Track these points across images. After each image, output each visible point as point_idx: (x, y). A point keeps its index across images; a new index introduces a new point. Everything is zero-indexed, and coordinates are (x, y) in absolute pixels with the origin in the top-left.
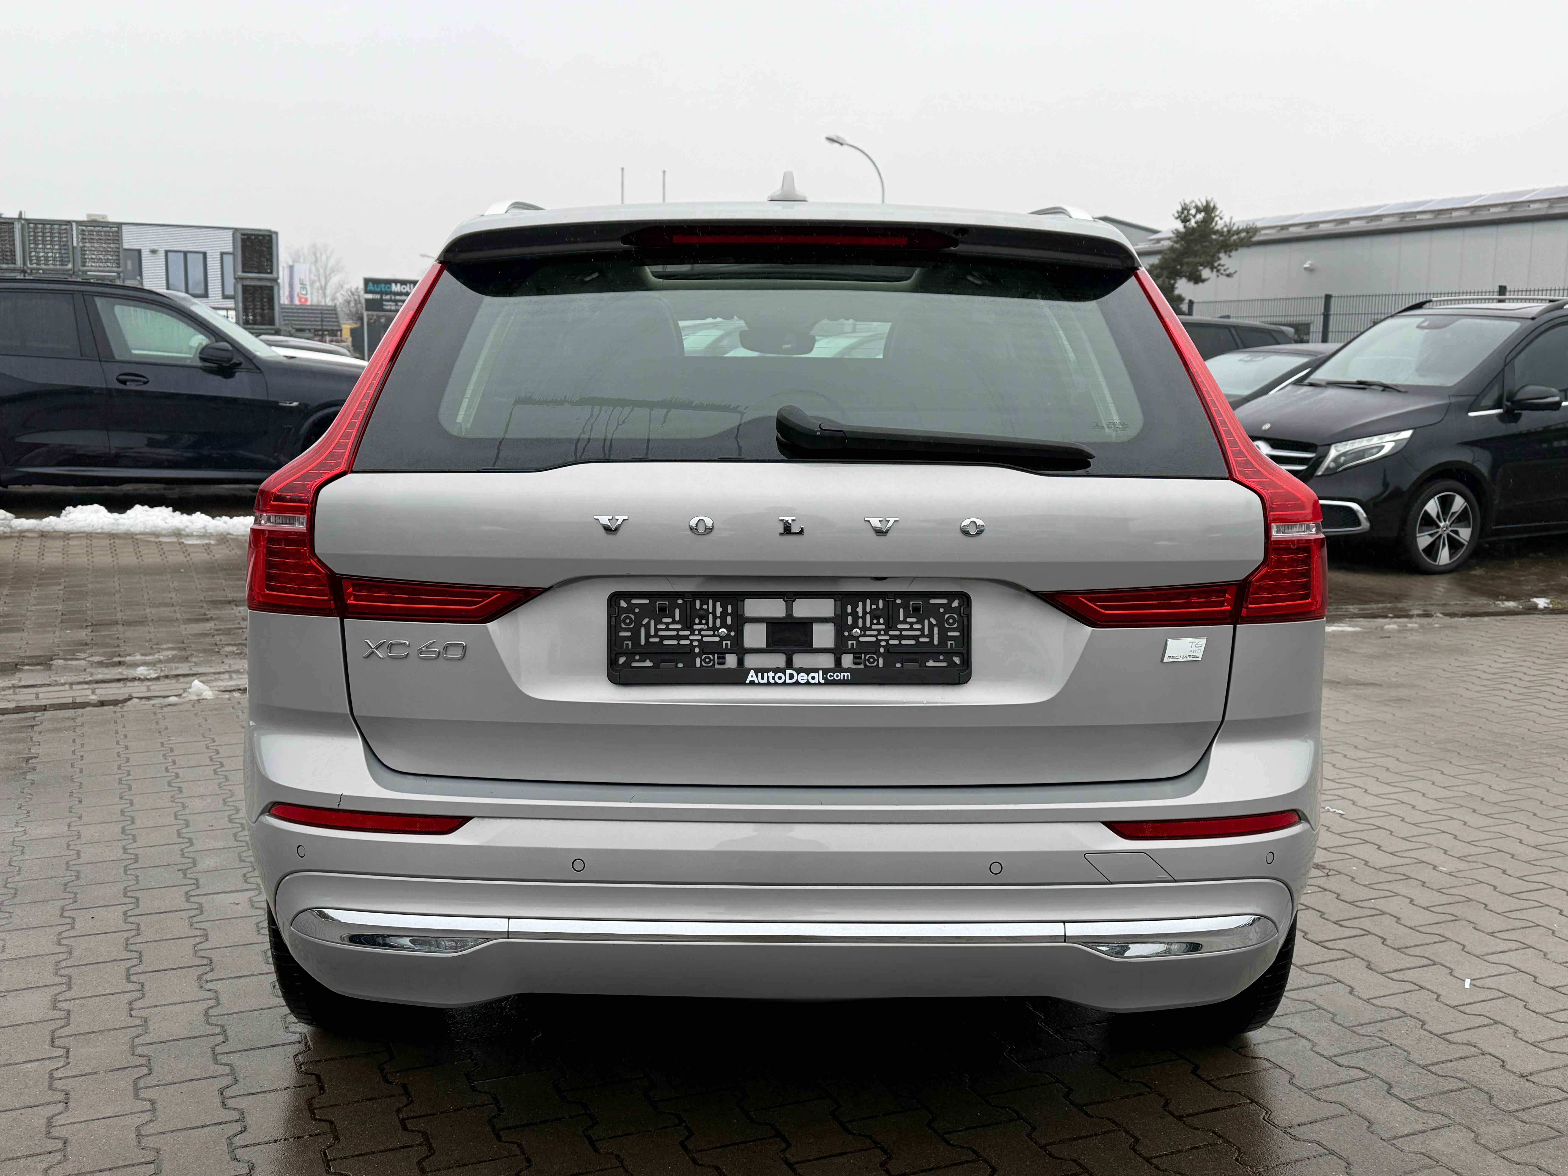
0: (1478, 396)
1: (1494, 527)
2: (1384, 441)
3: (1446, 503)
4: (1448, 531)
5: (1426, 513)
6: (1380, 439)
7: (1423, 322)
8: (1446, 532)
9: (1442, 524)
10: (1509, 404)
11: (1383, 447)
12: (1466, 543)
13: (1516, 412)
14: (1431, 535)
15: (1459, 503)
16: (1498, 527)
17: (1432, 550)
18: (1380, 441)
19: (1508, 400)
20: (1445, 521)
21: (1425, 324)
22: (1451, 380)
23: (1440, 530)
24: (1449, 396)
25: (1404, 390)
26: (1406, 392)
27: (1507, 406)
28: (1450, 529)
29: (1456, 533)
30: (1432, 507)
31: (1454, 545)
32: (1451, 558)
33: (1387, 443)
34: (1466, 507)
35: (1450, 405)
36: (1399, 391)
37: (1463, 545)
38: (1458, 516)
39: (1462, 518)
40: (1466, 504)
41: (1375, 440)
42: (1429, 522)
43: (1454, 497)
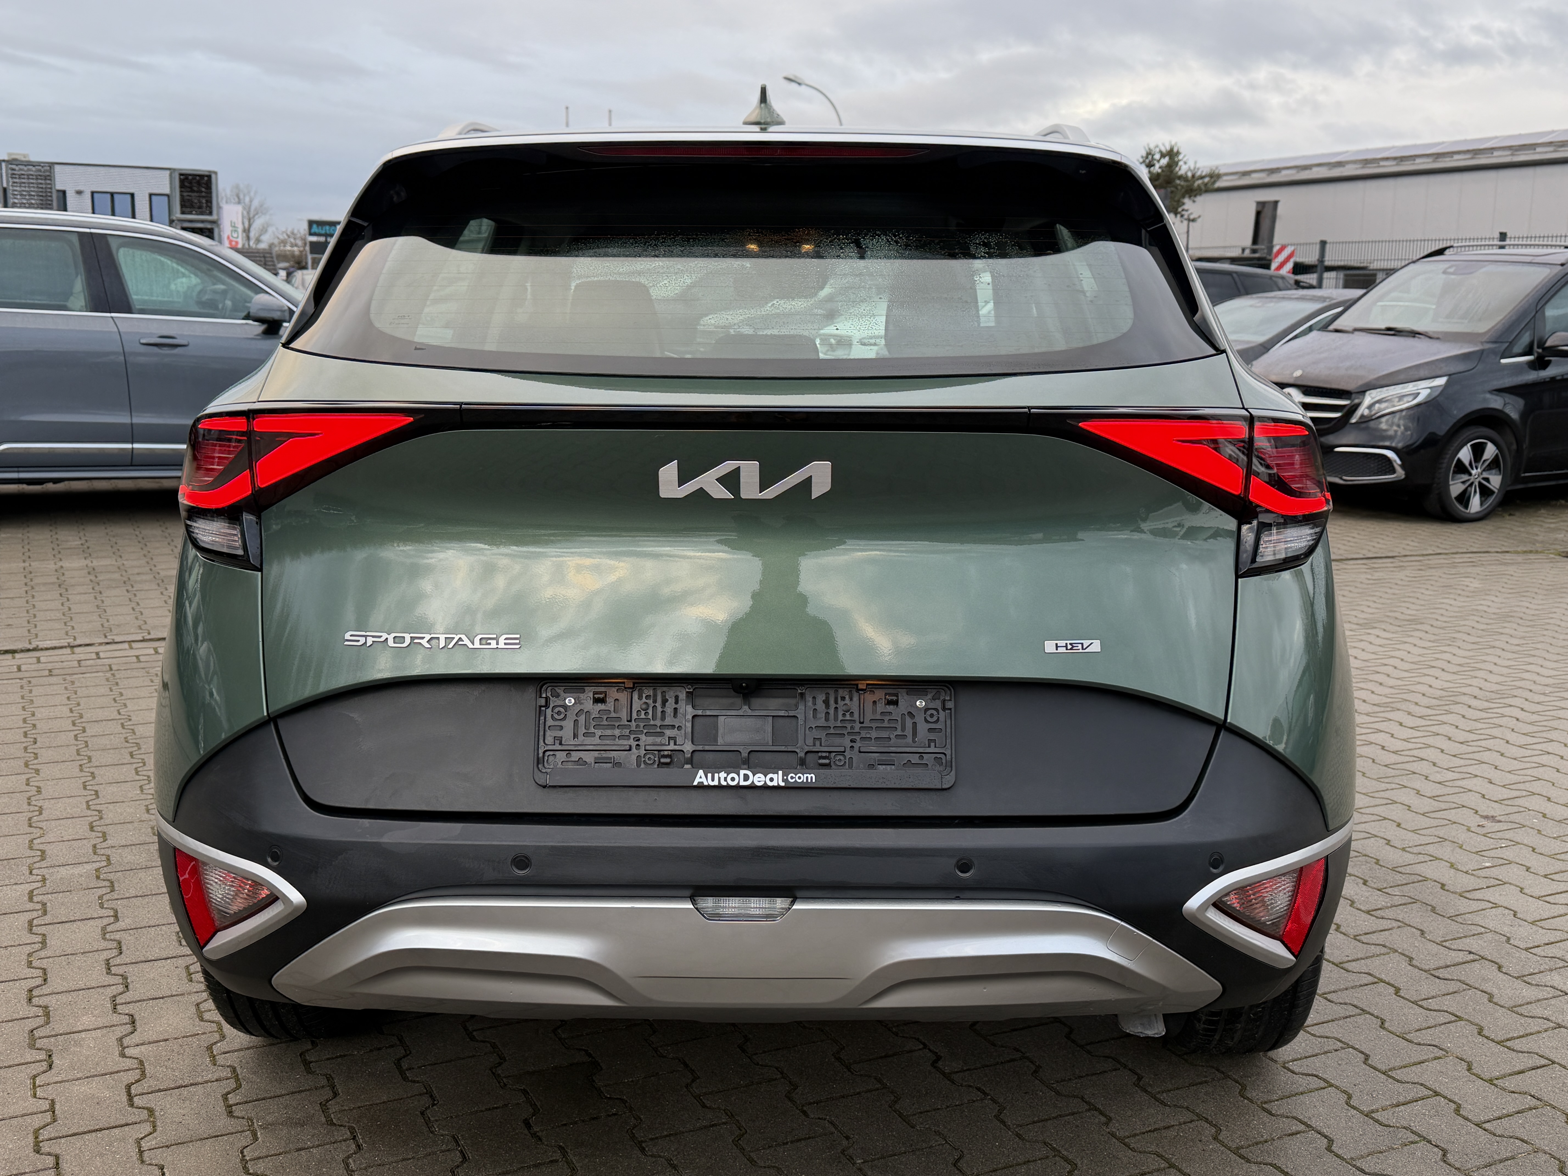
0: (1511, 343)
1: (1523, 475)
2: (1420, 387)
3: (1478, 451)
4: (1480, 479)
5: (1459, 460)
6: (1414, 386)
7: (1450, 267)
8: (1478, 480)
9: (1474, 472)
10: (1540, 351)
11: (1419, 394)
12: (1496, 491)
13: (1547, 359)
14: (1463, 482)
15: (1490, 450)
16: (1527, 474)
17: (1464, 499)
18: (1415, 388)
19: (1538, 347)
20: (1477, 468)
21: (1451, 270)
22: (1483, 327)
23: (1472, 477)
24: (1482, 343)
25: (1436, 336)
26: (1438, 338)
27: (1538, 353)
28: (1482, 476)
29: (1487, 480)
30: (1465, 454)
31: (1485, 492)
32: (1482, 504)
33: (1423, 390)
34: (1497, 455)
35: (1482, 352)
36: (1430, 338)
37: (1493, 492)
38: (1489, 465)
39: (1494, 464)
40: (1497, 451)
41: (1410, 388)
42: (1461, 468)
43: (1486, 444)
